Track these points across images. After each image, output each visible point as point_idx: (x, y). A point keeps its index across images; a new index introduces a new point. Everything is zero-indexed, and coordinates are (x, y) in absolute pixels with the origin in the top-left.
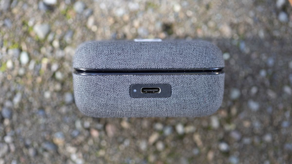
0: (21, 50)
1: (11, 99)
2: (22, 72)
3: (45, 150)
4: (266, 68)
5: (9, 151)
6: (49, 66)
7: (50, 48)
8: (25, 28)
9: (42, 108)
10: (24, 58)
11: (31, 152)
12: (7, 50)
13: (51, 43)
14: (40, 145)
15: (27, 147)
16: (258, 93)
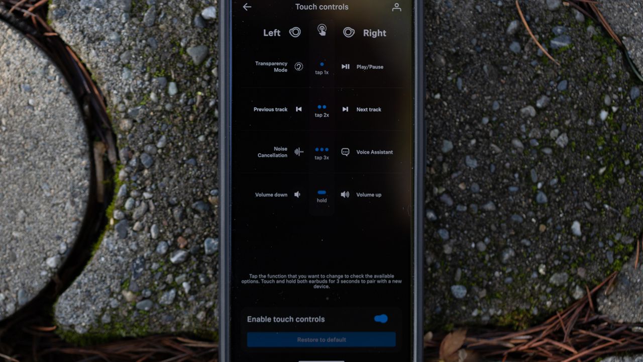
0: (169, 79)
1: (153, 143)
2: (168, 107)
3: (195, 211)
4: (490, 114)
5: (148, 210)
6: (205, 100)
7: (206, 77)
8: (175, 50)
9: (192, 156)
10: (172, 90)
11: (177, 212)
12: (150, 80)
13: (209, 70)
14: (188, 204)
15: (172, 206)
16: (477, 146)
